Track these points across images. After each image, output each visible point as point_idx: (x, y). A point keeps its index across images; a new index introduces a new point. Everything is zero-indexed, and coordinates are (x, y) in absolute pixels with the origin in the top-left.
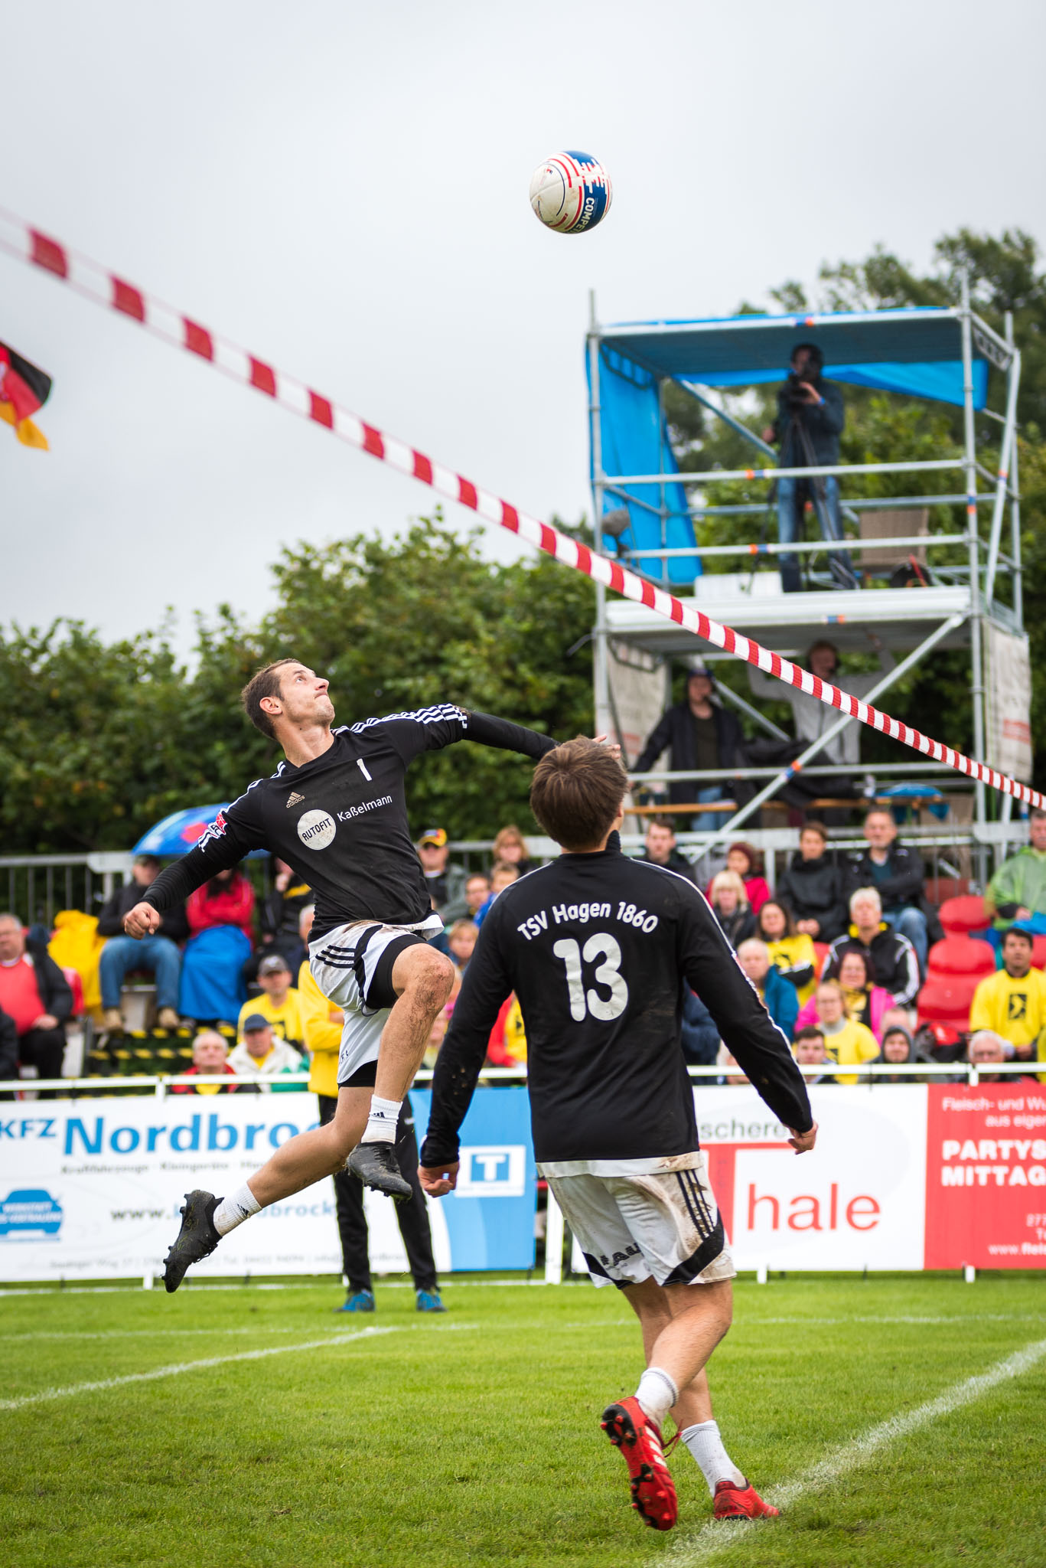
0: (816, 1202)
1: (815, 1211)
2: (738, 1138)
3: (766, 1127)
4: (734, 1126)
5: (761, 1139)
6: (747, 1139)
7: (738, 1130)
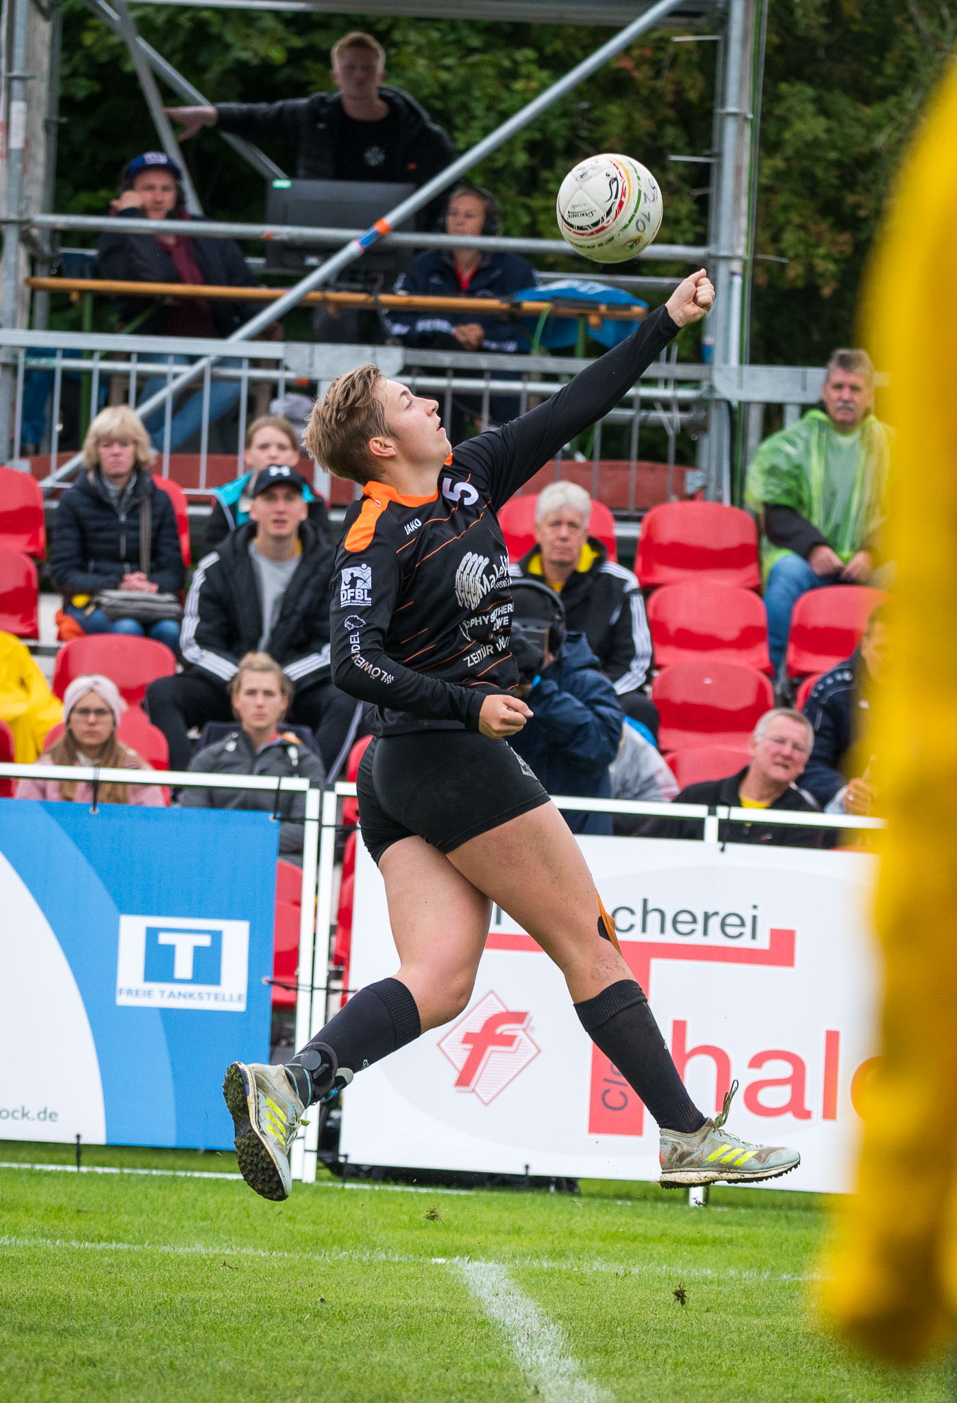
0: (798, 1064)
1: (797, 1081)
2: (653, 935)
3: (707, 917)
4: (645, 913)
5: (697, 939)
6: (670, 937)
7: (654, 919)
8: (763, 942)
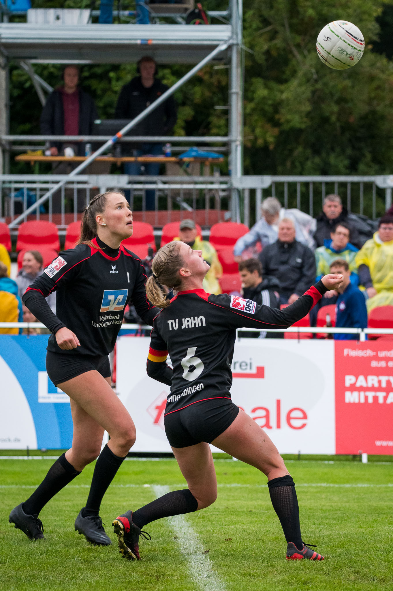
0: (267, 411)
8: (254, 371)
